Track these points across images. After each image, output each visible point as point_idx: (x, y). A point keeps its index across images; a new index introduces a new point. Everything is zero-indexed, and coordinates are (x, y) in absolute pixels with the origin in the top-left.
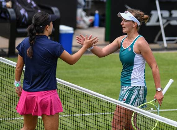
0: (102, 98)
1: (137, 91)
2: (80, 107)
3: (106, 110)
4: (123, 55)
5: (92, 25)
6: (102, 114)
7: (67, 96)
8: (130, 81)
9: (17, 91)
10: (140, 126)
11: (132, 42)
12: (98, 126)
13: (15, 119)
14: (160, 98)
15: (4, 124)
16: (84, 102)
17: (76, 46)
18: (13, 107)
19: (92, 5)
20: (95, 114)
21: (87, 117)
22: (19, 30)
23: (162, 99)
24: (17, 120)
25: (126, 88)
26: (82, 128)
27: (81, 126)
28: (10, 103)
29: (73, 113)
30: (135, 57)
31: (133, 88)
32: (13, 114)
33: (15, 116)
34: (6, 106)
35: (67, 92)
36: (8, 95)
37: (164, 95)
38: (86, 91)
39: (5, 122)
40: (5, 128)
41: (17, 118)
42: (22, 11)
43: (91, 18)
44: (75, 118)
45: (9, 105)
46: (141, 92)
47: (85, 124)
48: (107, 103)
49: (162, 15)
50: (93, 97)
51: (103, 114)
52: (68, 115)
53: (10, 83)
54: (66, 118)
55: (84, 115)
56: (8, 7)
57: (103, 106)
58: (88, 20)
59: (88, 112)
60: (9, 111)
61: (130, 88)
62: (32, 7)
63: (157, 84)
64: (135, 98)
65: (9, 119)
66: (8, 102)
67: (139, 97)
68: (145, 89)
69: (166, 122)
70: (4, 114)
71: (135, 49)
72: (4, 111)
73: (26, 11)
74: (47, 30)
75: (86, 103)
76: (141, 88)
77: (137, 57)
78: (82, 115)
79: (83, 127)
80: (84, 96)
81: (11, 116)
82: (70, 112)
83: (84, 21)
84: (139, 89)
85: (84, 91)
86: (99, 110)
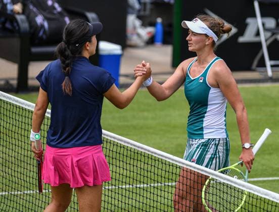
0: (168, 160)
1: (213, 146)
2: (132, 173)
3: (174, 178)
4: (190, 89)
5: (151, 41)
6: (168, 185)
7: (111, 155)
8: (203, 131)
9: (34, 147)
10: (228, 204)
11: (204, 68)
12: (161, 204)
13: (29, 192)
14: (249, 160)
15: (11, 201)
16: (139, 166)
17: (126, 76)
18: (25, 174)
19: (151, 10)
20: (156, 185)
21: (144, 190)
22: (35, 50)
23: (252, 161)
24: (32, 195)
25: (196, 142)
26: (135, 207)
27: (134, 205)
28: (19, 168)
29: (121, 183)
30: (210, 92)
31: (208, 141)
32: (26, 186)
33: (29, 187)
34: (13, 171)
35: (111, 149)
36: (16, 154)
37: (255, 155)
38: (142, 148)
39: (12, 198)
40: (13, 208)
41: (32, 192)
42: (39, 20)
43: (150, 29)
44: (124, 191)
45: (19, 170)
46: (220, 148)
47: (141, 201)
48: (177, 168)
49: (263, 25)
50: (153, 158)
51: (170, 184)
52: (114, 187)
53: (20, 135)
54: (110, 192)
55: (138, 186)
56: (17, 12)
57: (169, 172)
58: (145, 33)
59: (145, 181)
60: (19, 179)
61: (203, 141)
62: (55, 12)
63: (244, 137)
64: (211, 158)
65: (19, 193)
66: (16, 166)
67: (218, 156)
68: (227, 143)
69: (271, 197)
70: (10, 185)
71: (209, 79)
72: (11, 179)
73: (46, 18)
74: (88, 50)
75: (142, 167)
76: (220, 142)
77: (213, 93)
78: (136, 187)
79: (137, 206)
80: (139, 155)
81: (22, 187)
82: (117, 182)
83: (139, 35)
84: (217, 142)
85: (139, 147)
86: (163, 179)
